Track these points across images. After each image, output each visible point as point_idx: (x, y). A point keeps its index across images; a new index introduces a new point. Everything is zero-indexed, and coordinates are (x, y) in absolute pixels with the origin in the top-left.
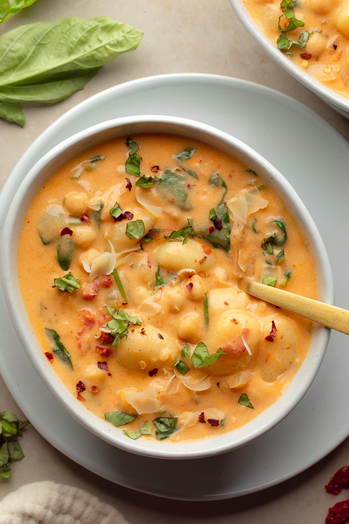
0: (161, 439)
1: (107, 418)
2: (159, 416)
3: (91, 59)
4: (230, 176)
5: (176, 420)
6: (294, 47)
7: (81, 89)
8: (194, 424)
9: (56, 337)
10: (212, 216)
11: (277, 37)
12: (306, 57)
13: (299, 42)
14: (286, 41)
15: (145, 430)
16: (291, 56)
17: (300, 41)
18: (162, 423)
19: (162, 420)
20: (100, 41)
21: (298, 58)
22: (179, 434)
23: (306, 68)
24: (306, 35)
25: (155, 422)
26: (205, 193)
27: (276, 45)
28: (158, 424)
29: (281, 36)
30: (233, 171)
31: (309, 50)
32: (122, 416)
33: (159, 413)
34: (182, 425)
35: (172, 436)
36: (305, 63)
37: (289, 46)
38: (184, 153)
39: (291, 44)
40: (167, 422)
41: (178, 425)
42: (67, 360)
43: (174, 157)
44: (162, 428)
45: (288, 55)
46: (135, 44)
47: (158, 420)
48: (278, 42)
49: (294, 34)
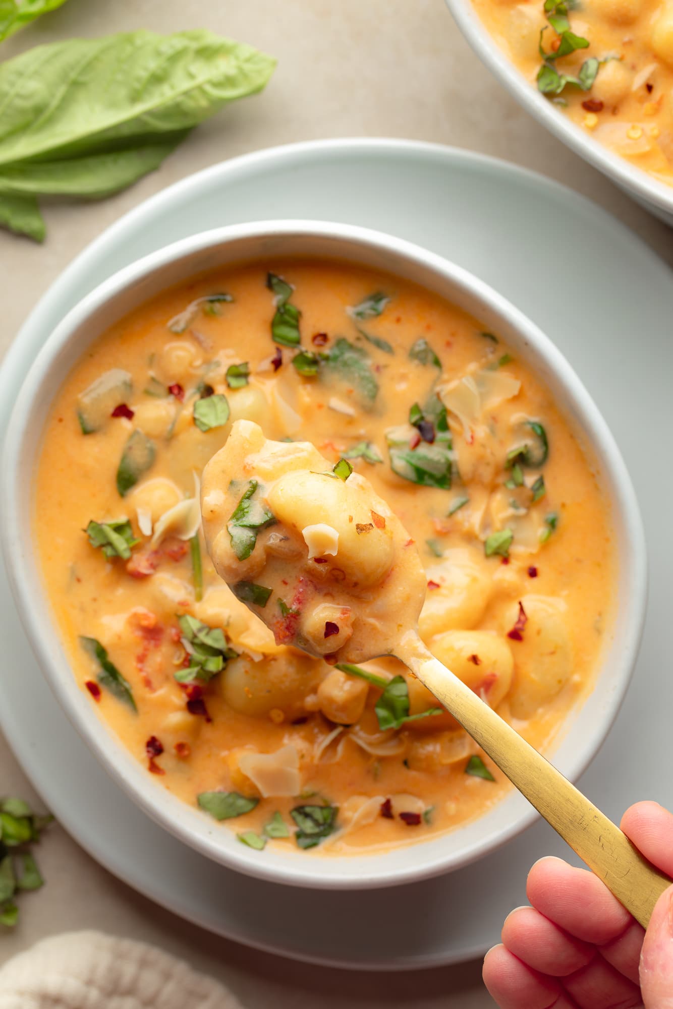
0: (307, 847)
1: (201, 804)
2: (302, 803)
3: (174, 110)
4: (449, 344)
5: (335, 812)
6: (569, 87)
7: (154, 169)
8: (371, 820)
9: (101, 653)
10: (415, 418)
11: (537, 69)
12: (593, 107)
13: (580, 78)
14: (555, 78)
15: (274, 830)
16: (564, 107)
17: (582, 76)
18: (307, 816)
19: (308, 810)
20: (191, 76)
21: (578, 110)
22: (341, 838)
23: (593, 130)
24: (592, 65)
25: (295, 814)
26: (403, 377)
27: (535, 84)
28: (300, 818)
29: (544, 67)
30: (453, 335)
31: (599, 95)
32: (231, 800)
33: (301, 797)
34: (346, 821)
35: (325, 842)
36: (591, 119)
37: (559, 86)
38: (369, 304)
39: (563, 82)
40: (319, 815)
41: (339, 821)
42: (125, 695)
43: (350, 310)
44: (308, 827)
45: (559, 104)
46: (258, 81)
47: (301, 810)
48: (539, 78)
49: (571, 64)
